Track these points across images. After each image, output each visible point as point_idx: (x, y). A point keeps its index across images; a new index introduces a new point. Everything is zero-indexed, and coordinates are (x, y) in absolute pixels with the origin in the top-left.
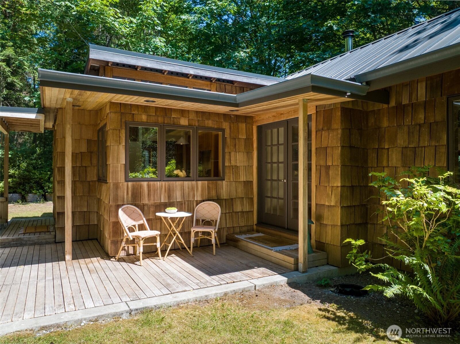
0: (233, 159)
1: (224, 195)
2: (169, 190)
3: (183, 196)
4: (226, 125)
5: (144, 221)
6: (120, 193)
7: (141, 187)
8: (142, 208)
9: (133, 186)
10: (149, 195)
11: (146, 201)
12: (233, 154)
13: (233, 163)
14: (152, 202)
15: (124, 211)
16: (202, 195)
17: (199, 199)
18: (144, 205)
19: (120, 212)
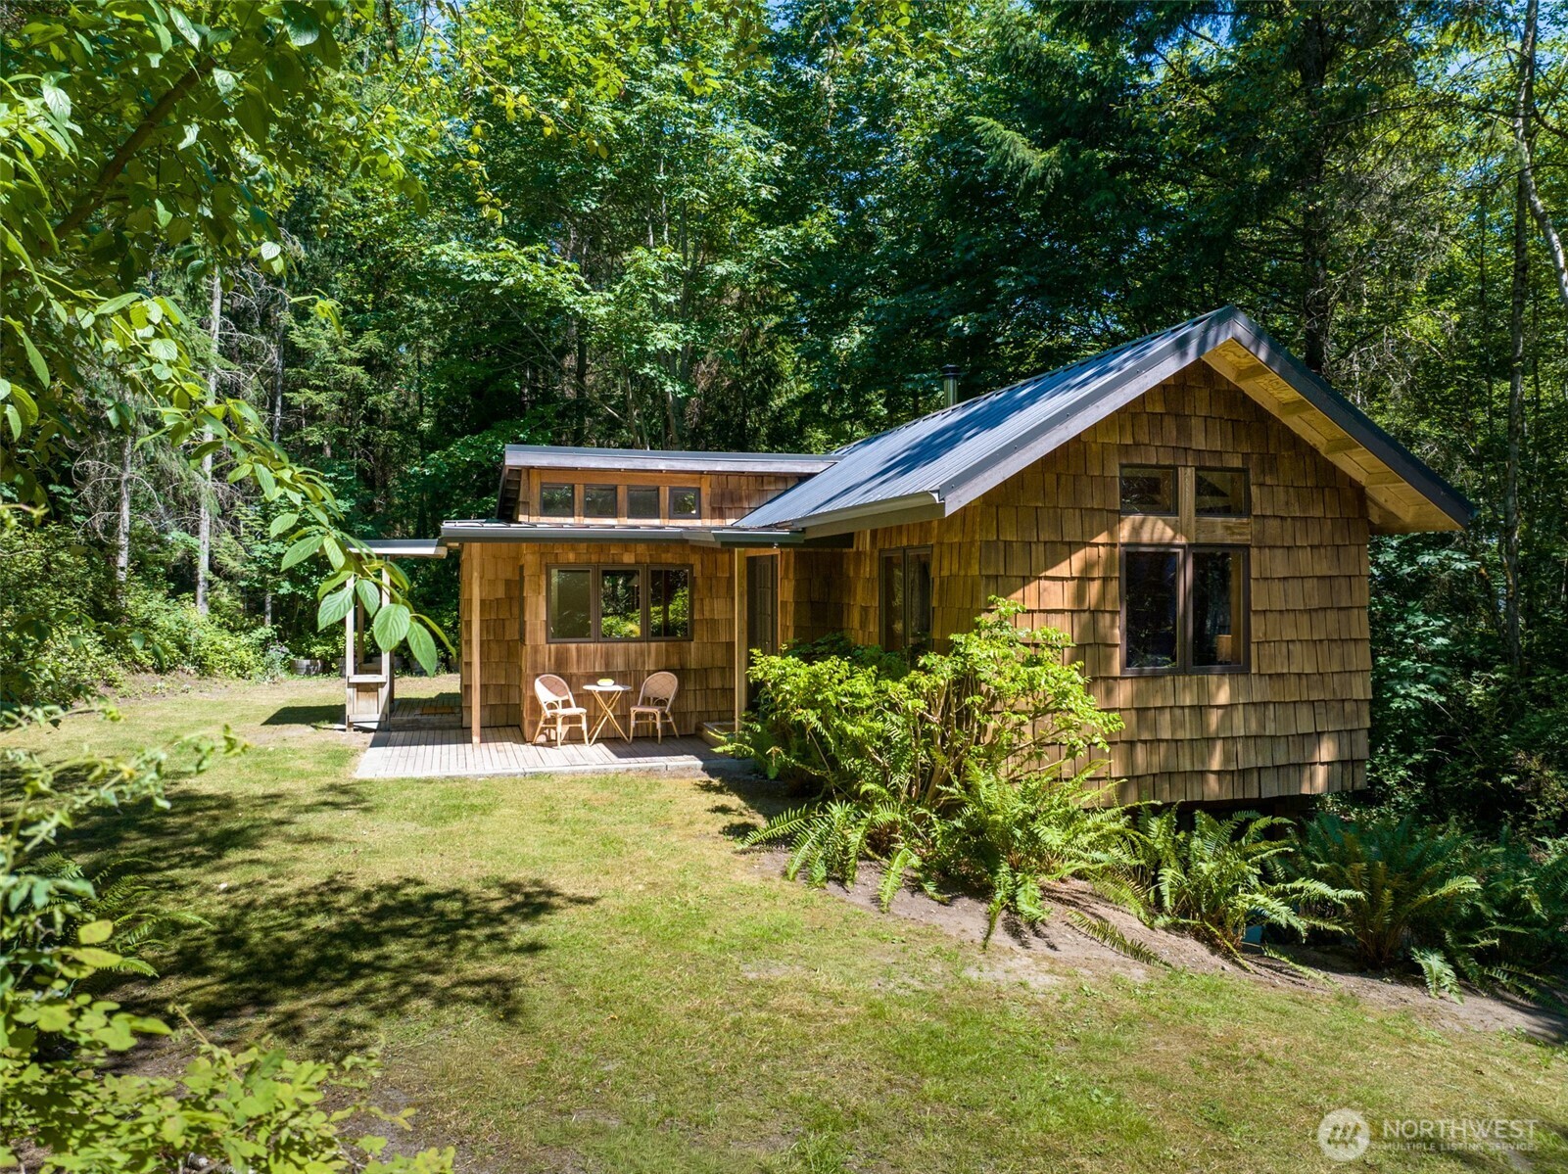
0: (707, 608)
1: (692, 662)
2: (607, 654)
3: (627, 663)
4: (695, 560)
5: (570, 697)
6: (540, 659)
7: (568, 650)
8: (568, 679)
9: (557, 649)
10: (578, 661)
11: (574, 670)
12: (707, 602)
13: (707, 615)
14: (582, 671)
15: (543, 682)
16: (657, 662)
17: (652, 668)
18: (571, 675)
19: (538, 683)
